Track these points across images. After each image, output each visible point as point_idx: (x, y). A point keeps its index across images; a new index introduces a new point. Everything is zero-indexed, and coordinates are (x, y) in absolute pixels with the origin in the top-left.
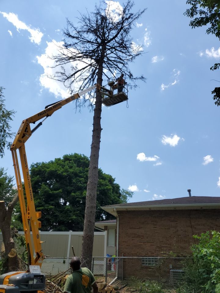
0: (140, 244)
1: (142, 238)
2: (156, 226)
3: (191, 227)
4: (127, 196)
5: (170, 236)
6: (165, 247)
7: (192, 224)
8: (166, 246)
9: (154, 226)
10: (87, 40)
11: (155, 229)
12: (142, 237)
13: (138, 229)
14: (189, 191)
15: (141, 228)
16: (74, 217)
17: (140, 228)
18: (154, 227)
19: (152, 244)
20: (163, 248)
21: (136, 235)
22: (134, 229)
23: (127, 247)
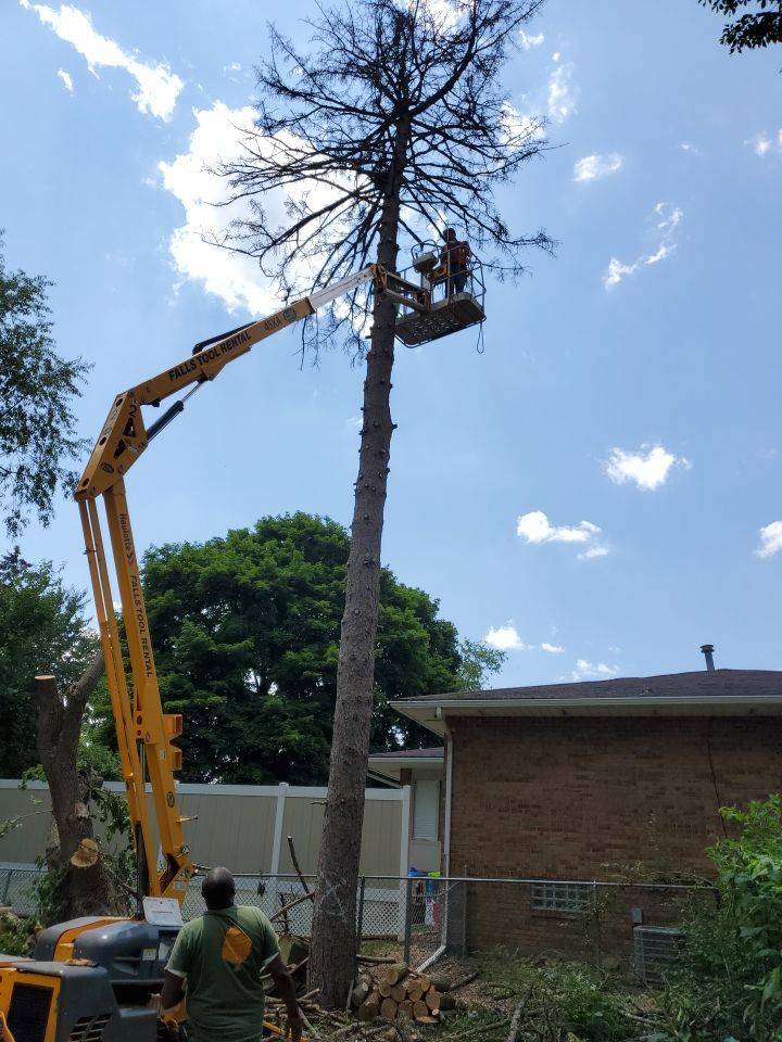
0: (528, 833)
1: (536, 816)
2: (584, 773)
3: (714, 778)
4: (483, 664)
5: (636, 811)
6: (617, 847)
7: (716, 767)
8: (620, 842)
9: (579, 773)
10: (341, 103)
11: (581, 782)
12: (535, 810)
13: (520, 780)
14: (707, 650)
15: (534, 777)
16: (295, 736)
17: (526, 779)
18: (578, 778)
19: (570, 835)
20: (608, 850)
21: (513, 802)
22: (507, 780)
23: (481, 844)
